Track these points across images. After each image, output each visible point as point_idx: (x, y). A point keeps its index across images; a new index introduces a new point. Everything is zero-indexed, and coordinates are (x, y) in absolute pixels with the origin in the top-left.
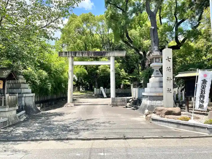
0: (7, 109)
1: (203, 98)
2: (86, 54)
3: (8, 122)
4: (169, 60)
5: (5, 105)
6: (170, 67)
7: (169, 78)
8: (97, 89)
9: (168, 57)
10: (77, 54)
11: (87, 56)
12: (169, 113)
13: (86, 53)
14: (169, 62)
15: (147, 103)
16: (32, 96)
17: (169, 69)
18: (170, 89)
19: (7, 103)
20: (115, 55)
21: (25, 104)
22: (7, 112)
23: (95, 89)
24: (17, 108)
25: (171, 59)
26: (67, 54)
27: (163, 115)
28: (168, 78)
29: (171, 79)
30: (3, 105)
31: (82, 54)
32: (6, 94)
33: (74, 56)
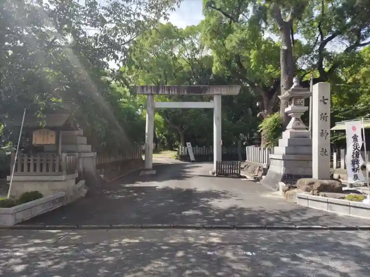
0: (63, 177)
2: (174, 90)
3: (65, 198)
5: (60, 170)
9: (323, 97)
10: (161, 90)
11: (176, 93)
12: (324, 188)
15: (281, 171)
16: (93, 157)
17: (324, 117)
18: (326, 149)
19: (64, 167)
20: (222, 94)
23: (180, 147)
24: (77, 175)
25: (327, 99)
26: (145, 89)
27: (315, 192)
28: (322, 131)
29: (328, 134)
30: (57, 171)
31: (169, 91)
32: (62, 152)
33: (156, 93)
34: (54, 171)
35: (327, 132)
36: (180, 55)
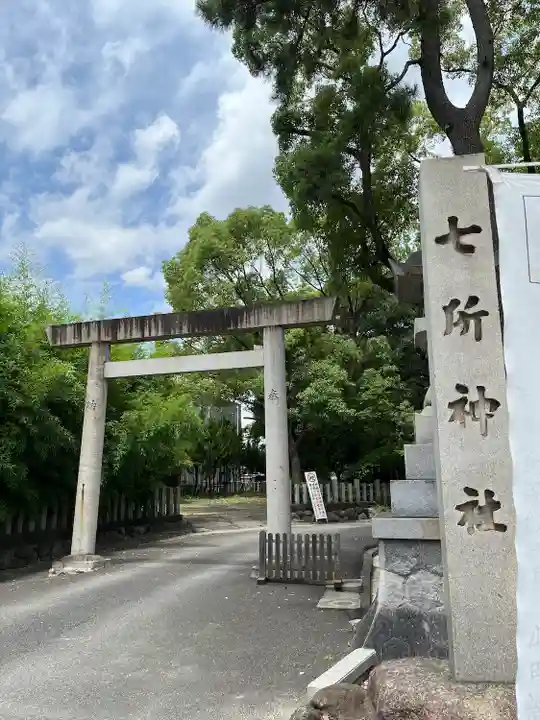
2: (157, 325)
4: (466, 240)
6: (473, 300)
7: (473, 396)
8: (297, 486)
9: (453, 221)
11: (160, 333)
13: (155, 321)
14: (459, 256)
18: (489, 494)
26: (84, 331)
28: (464, 388)
31: (143, 330)
33: (109, 339)
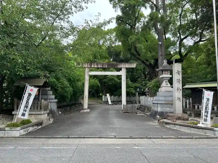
0: (42, 112)
1: (207, 113)
2: (100, 65)
4: (179, 73)
5: (41, 108)
6: (179, 79)
7: (179, 89)
8: (105, 97)
9: (178, 71)
10: (93, 65)
11: (101, 67)
12: (179, 118)
14: (178, 75)
15: (158, 110)
16: (55, 102)
17: (178, 81)
18: (180, 98)
19: (42, 107)
20: (126, 67)
21: (51, 108)
22: (42, 115)
23: (103, 96)
24: (48, 111)
25: (180, 72)
26: (84, 64)
29: (181, 90)
30: (39, 109)
31: (97, 66)
32: (41, 99)
33: (90, 67)
34: (37, 109)
35: (180, 89)
36: (103, 44)
